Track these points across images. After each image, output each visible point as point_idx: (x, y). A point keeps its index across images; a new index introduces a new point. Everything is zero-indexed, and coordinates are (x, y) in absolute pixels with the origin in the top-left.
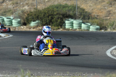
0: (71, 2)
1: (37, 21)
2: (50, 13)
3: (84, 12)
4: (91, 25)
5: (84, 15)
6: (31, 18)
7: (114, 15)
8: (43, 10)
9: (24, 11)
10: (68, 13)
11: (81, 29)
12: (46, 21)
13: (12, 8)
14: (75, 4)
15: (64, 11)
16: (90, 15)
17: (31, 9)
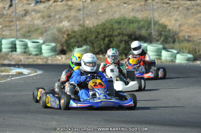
0: (143, 13)
1: (84, 47)
2: (107, 33)
3: (165, 31)
4: (178, 53)
5: (166, 36)
6: (73, 42)
8: (94, 27)
9: (61, 30)
10: (137, 33)
11: (160, 59)
12: (100, 46)
13: (41, 24)
14: (150, 17)
15: (131, 29)
16: (176, 36)
17: (73, 25)
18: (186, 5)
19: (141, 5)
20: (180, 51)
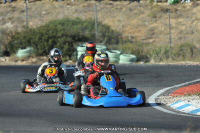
0: (86, 14)
1: (28, 49)
2: (51, 34)
3: (108, 32)
4: (121, 54)
5: (109, 37)
6: (17, 44)
7: (161, 36)
8: (37, 28)
9: (5, 31)
10: (81, 34)
12: (44, 48)
14: (93, 18)
15: (75, 30)
16: (119, 37)
17: (17, 27)
18: (129, 6)
19: (84, 6)
20: (124, 52)
